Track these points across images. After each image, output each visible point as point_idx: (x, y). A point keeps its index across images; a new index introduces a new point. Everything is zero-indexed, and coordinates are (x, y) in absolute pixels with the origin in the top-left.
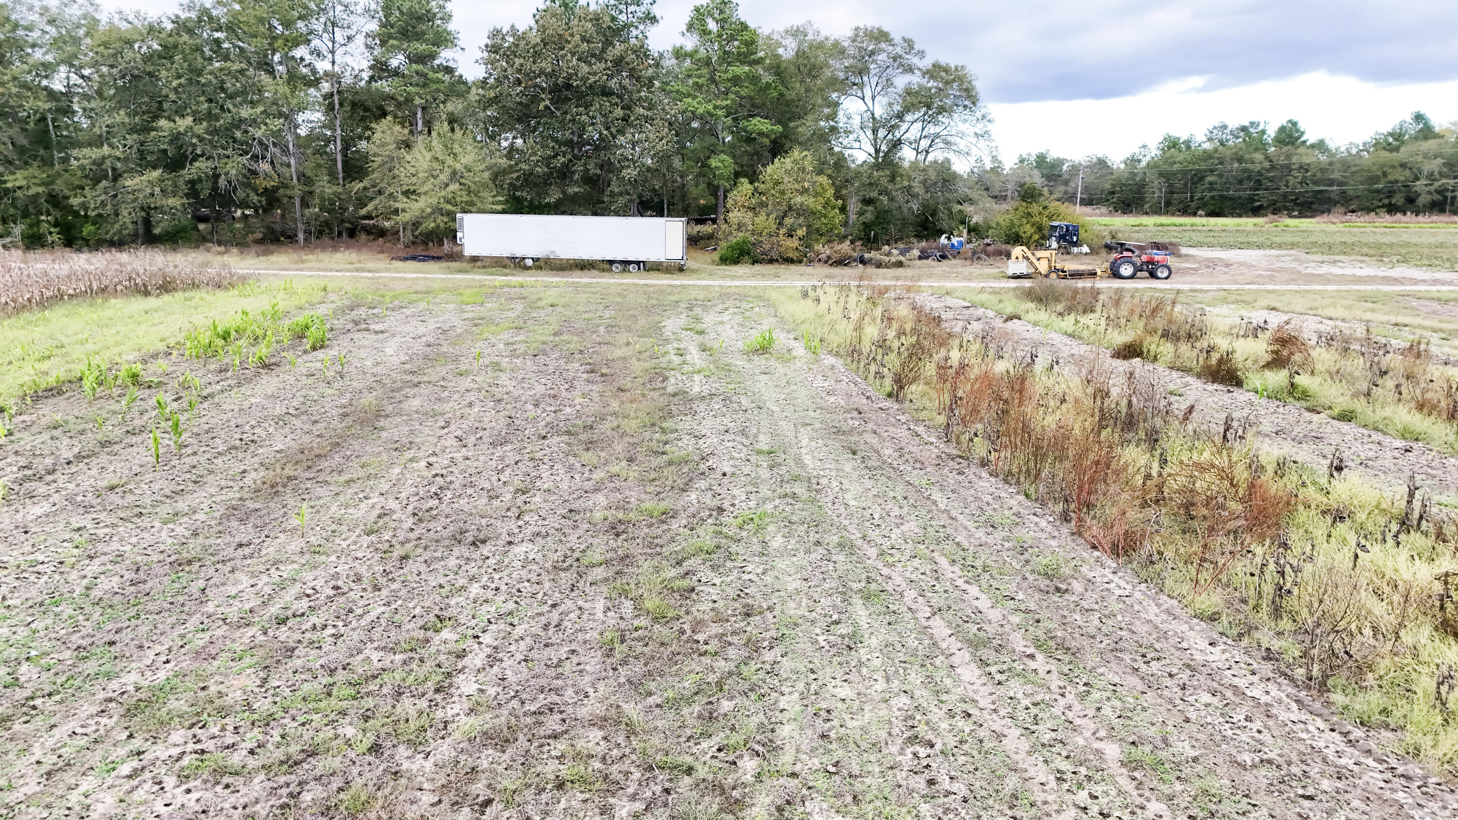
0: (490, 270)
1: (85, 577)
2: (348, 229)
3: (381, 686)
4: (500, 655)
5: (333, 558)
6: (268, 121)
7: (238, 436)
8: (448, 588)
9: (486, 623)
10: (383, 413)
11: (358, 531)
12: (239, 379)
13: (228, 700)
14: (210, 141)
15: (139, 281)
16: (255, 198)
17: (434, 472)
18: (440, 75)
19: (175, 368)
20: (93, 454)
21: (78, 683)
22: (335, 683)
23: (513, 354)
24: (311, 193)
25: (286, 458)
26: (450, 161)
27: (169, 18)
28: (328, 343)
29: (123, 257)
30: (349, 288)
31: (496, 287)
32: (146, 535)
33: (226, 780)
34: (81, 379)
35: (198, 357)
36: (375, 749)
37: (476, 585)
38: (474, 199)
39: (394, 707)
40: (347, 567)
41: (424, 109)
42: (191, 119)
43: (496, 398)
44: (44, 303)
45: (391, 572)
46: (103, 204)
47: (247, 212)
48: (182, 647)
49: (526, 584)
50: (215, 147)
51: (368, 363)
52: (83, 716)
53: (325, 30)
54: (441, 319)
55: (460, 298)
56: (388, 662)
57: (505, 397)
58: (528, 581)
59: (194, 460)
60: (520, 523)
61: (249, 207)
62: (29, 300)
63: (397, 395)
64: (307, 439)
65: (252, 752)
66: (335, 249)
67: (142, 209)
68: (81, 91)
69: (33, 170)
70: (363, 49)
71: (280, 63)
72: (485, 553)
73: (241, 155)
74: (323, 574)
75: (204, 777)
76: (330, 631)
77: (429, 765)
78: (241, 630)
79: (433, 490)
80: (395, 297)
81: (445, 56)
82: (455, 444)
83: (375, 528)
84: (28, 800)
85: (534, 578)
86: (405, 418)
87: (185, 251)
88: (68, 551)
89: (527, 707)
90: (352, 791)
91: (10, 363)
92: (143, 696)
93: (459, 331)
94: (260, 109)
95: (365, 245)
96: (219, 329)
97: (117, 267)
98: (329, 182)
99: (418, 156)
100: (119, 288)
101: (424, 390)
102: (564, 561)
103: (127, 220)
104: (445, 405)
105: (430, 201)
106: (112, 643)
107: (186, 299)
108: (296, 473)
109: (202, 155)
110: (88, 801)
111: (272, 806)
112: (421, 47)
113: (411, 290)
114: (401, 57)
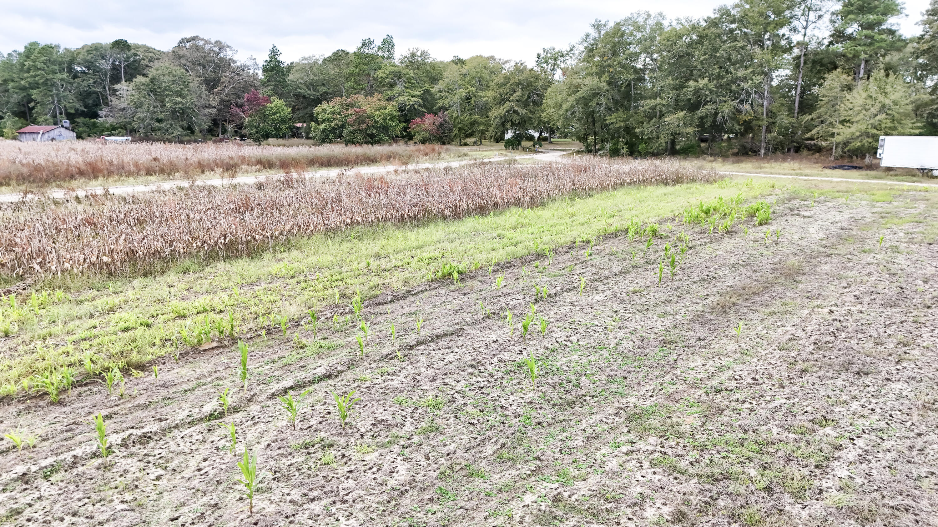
0: (901, 178)
1: (616, 338)
2: (795, 147)
3: (777, 451)
4: (869, 458)
5: (755, 360)
6: (754, 77)
7: (706, 273)
8: (834, 399)
9: (861, 431)
10: (802, 272)
11: (774, 346)
12: (711, 238)
13: (682, 428)
14: (716, 93)
15: (664, 176)
16: (737, 127)
17: (834, 317)
18: (884, 36)
19: (676, 229)
20: (628, 272)
21: (607, 394)
22: (746, 439)
23: (911, 241)
24: (774, 123)
25: (734, 291)
26: (881, 98)
27: (704, 20)
28: (770, 221)
29: (657, 162)
30: (789, 186)
31: (904, 190)
32: (649, 322)
33: (675, 474)
34: (627, 230)
35: (690, 223)
36: (768, 489)
37: (857, 403)
38: (897, 125)
39: (784, 467)
40: (763, 367)
41: (867, 61)
42: (707, 79)
43: (892, 272)
44: (616, 187)
45: (793, 378)
46: (652, 132)
47: (731, 136)
48: (660, 390)
49: (898, 412)
50: (719, 96)
51: (796, 237)
52: (607, 413)
53: (803, 15)
54: (855, 211)
55: (872, 197)
56: (784, 436)
57: (899, 272)
58: (900, 411)
59: (679, 284)
60: (899, 367)
61: (733, 133)
62: (608, 185)
63: (814, 261)
64: (748, 281)
65: (691, 463)
66: (784, 160)
67: (672, 134)
68: (650, 67)
69: (621, 114)
70: (828, 23)
71: (769, 39)
72: (867, 382)
73: (733, 100)
74: (747, 368)
75: (664, 468)
76: (747, 405)
77: (804, 514)
78: (694, 390)
79: (832, 330)
80: (822, 194)
81: (891, 22)
82: (853, 301)
83: (786, 346)
84: (578, 447)
85: (905, 410)
86: (817, 277)
87: (691, 159)
88: (610, 323)
89: (886, 501)
90: (750, 510)
91: (595, 218)
92: (638, 411)
93: (868, 220)
94: (751, 70)
95: (805, 158)
96: (704, 208)
97: (654, 168)
98: (788, 115)
99: (856, 95)
100: (653, 180)
101: (834, 259)
102: (933, 404)
103: (663, 141)
104: (849, 272)
105: (860, 127)
106: (625, 378)
107: (688, 188)
108: (738, 302)
109: (710, 102)
110: (605, 459)
111: (700, 500)
112: (871, 17)
113: (835, 190)
114: (856, 26)
